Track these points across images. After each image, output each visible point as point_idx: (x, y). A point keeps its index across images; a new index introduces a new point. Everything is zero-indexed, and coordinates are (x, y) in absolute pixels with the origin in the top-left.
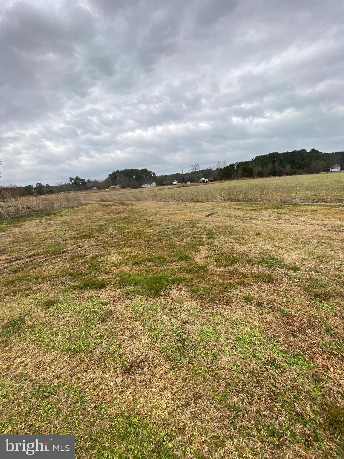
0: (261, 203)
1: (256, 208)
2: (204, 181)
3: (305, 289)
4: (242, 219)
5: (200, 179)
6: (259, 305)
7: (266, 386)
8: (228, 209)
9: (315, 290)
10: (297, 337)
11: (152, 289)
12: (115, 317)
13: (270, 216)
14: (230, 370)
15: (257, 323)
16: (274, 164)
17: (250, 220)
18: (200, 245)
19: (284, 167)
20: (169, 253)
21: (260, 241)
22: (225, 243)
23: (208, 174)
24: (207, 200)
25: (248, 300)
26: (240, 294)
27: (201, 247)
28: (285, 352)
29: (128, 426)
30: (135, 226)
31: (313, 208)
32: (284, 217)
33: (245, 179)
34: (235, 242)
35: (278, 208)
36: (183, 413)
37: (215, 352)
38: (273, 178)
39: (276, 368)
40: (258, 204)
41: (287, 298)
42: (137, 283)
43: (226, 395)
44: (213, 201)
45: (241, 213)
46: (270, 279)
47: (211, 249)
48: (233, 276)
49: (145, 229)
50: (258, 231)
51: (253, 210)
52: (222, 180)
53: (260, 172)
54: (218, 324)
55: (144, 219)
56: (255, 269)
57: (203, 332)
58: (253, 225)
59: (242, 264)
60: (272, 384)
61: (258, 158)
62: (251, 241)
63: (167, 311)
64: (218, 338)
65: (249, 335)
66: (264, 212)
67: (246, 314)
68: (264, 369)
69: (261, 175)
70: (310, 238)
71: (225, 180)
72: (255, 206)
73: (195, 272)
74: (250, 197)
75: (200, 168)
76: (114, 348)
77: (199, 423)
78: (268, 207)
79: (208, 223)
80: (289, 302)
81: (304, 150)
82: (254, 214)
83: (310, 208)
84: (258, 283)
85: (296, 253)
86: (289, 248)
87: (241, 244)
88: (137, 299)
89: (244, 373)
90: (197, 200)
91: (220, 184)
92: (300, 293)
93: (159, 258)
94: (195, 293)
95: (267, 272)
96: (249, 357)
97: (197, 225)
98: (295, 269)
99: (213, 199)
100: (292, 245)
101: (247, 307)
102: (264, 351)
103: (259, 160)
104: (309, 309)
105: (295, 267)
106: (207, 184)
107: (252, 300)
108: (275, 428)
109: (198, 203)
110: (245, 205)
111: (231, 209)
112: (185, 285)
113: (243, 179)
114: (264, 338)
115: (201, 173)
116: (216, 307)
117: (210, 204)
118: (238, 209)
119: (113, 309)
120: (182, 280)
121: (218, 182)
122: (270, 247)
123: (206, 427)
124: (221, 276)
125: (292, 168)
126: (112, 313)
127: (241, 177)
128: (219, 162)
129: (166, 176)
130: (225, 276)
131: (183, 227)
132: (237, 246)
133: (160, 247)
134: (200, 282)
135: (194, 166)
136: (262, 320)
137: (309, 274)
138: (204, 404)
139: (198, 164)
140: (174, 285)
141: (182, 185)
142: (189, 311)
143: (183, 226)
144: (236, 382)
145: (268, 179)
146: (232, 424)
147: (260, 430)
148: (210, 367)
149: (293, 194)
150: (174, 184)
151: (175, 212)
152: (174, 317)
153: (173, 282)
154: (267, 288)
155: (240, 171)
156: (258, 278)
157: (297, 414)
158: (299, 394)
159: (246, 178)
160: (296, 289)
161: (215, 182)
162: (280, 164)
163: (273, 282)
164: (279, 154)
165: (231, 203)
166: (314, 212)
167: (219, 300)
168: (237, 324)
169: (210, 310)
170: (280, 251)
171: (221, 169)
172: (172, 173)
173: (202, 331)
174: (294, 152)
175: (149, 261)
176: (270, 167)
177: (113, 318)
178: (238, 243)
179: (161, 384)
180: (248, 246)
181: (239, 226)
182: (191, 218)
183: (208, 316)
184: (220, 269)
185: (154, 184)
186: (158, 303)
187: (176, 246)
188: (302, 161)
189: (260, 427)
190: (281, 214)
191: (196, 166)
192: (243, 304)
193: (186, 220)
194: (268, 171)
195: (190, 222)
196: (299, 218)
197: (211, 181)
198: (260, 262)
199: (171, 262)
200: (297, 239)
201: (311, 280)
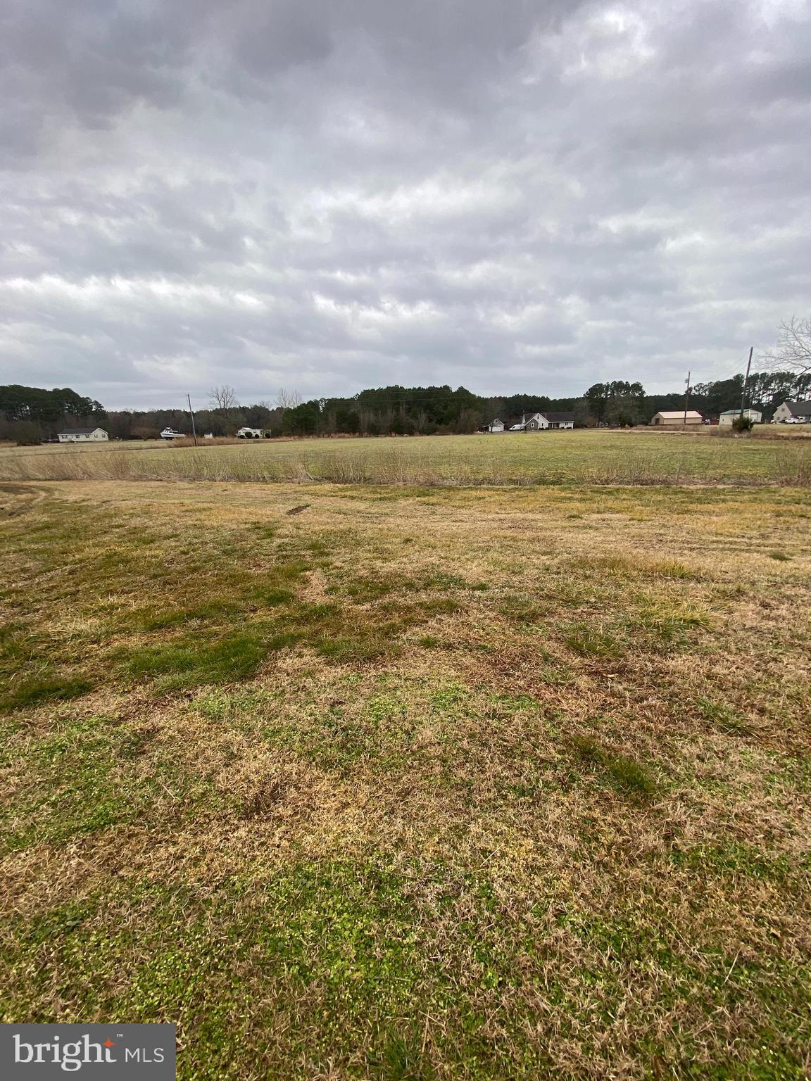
0: (392, 487)
1: (385, 495)
2: (249, 435)
3: (504, 613)
4: (368, 517)
5: (240, 428)
6: (449, 647)
7: (494, 745)
8: (331, 498)
9: (518, 612)
10: (513, 675)
11: (232, 667)
12: (164, 738)
13: (416, 509)
14: (439, 743)
15: (453, 673)
16: (398, 410)
17: (383, 518)
18: (306, 569)
19: (415, 417)
20: (239, 595)
21: (416, 551)
22: (355, 561)
23: (259, 417)
24: (274, 479)
25: (428, 644)
26: (413, 638)
27: (308, 573)
28: (503, 697)
29: (305, 881)
30: (95, 545)
31: (479, 493)
32: (440, 510)
33: (344, 437)
34: (374, 558)
35: (425, 495)
36: (391, 824)
37: (408, 726)
38: (398, 439)
39: (499, 719)
40: (386, 488)
41: (484, 629)
42: (185, 665)
43: (446, 776)
44: (290, 480)
45: (362, 506)
46: (451, 608)
47: (330, 575)
48: (391, 614)
49: (133, 550)
50: (405, 535)
51: (380, 499)
52: (293, 435)
53: (372, 424)
54: (396, 688)
55: (117, 527)
56: (424, 597)
57: (377, 706)
58: (392, 526)
59: (399, 591)
60: (501, 739)
61: (367, 395)
62: (399, 554)
63: (287, 696)
64: (403, 708)
65: (448, 691)
66: (403, 502)
67: (432, 664)
68: (485, 725)
69: (375, 431)
70: (488, 541)
71: (301, 436)
72: (383, 491)
73: (317, 620)
74: (367, 474)
75: (236, 403)
76: (198, 789)
77: (421, 824)
78: (405, 492)
79: (301, 526)
80: (488, 634)
81: (446, 388)
82: (386, 507)
83: (474, 493)
84: (435, 615)
85: (475, 564)
86: (463, 558)
87: (385, 560)
88: (202, 693)
89: (460, 740)
90: (249, 479)
91: (291, 443)
92: (498, 618)
93: (217, 607)
94: (331, 654)
95: (444, 598)
96: (460, 717)
97: (279, 531)
98: (483, 587)
99: (290, 477)
100: (466, 554)
101: (430, 655)
102: (479, 703)
103: (368, 398)
104: (516, 637)
105: (481, 585)
106: (258, 442)
107: (435, 642)
108: (523, 786)
109: (258, 486)
110: (363, 490)
111: (338, 498)
112: (305, 646)
113: (340, 437)
114: (471, 688)
115: (241, 415)
116: (380, 667)
117: (287, 487)
118: (352, 498)
119: (148, 726)
120: (295, 639)
121: (284, 438)
122: (434, 560)
123: (434, 823)
124: (370, 618)
125: (430, 421)
126: (151, 733)
127: (335, 433)
128: (282, 393)
129: (137, 414)
130: (376, 616)
131: (242, 538)
132: (378, 563)
133: (206, 585)
134: (334, 635)
135: (220, 396)
136: (460, 667)
137: (503, 592)
138: (418, 798)
139: (230, 390)
140: (283, 650)
141: (191, 441)
142: (334, 685)
143: (241, 535)
144: (453, 755)
145: (388, 439)
146: (468, 802)
147: (506, 796)
148: (407, 750)
149: (444, 470)
150: (167, 438)
151: (201, 506)
152: (307, 703)
153: (277, 645)
154: (451, 621)
155: (332, 419)
156: (432, 609)
157: (543, 761)
158: (537, 739)
159: (346, 435)
160: (492, 614)
161: (277, 439)
162: (409, 410)
163: (458, 611)
164: (406, 390)
165: (332, 485)
166: (482, 500)
167: (382, 654)
168: (426, 682)
169: (373, 672)
170: (452, 564)
171: (289, 410)
172: (157, 408)
173: (372, 706)
174: (432, 389)
175: (191, 615)
176: (391, 415)
177: (160, 742)
178: (379, 558)
179: (332, 804)
180: (398, 561)
181: (368, 530)
182: (254, 519)
183: (373, 682)
184: (365, 607)
185: (99, 434)
186: (261, 687)
187: (248, 577)
188: (445, 408)
189: (504, 792)
190: (433, 505)
191: (225, 395)
192: (423, 652)
193: (246, 523)
194: (389, 424)
195: (256, 527)
196: (463, 511)
197: (268, 436)
198: (429, 585)
199: (251, 611)
200: (471, 543)
201: (508, 599)
